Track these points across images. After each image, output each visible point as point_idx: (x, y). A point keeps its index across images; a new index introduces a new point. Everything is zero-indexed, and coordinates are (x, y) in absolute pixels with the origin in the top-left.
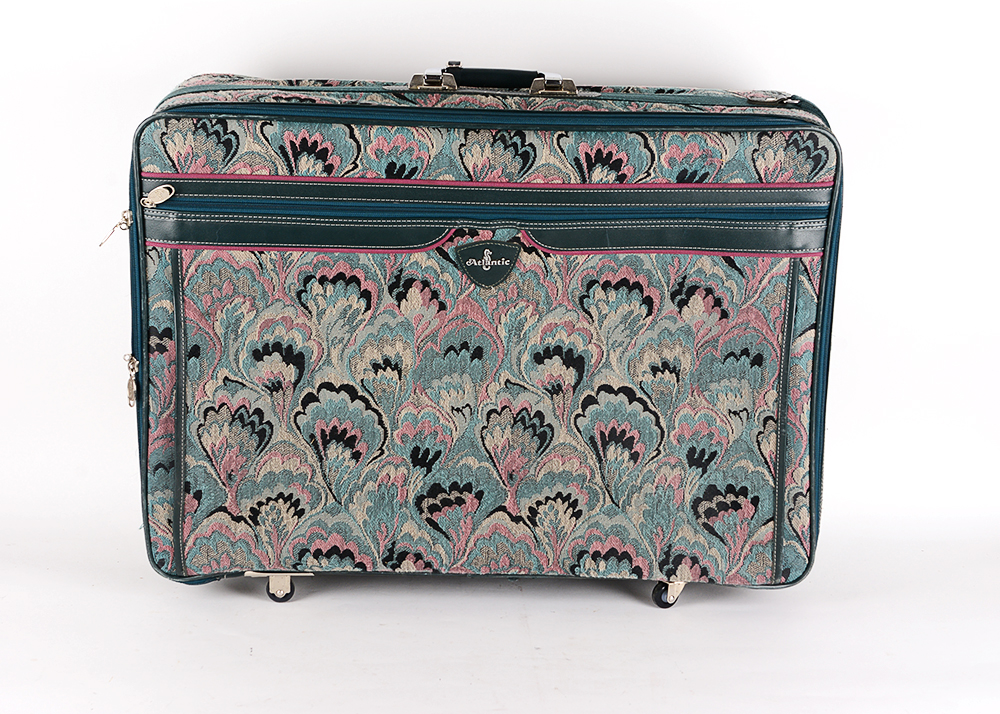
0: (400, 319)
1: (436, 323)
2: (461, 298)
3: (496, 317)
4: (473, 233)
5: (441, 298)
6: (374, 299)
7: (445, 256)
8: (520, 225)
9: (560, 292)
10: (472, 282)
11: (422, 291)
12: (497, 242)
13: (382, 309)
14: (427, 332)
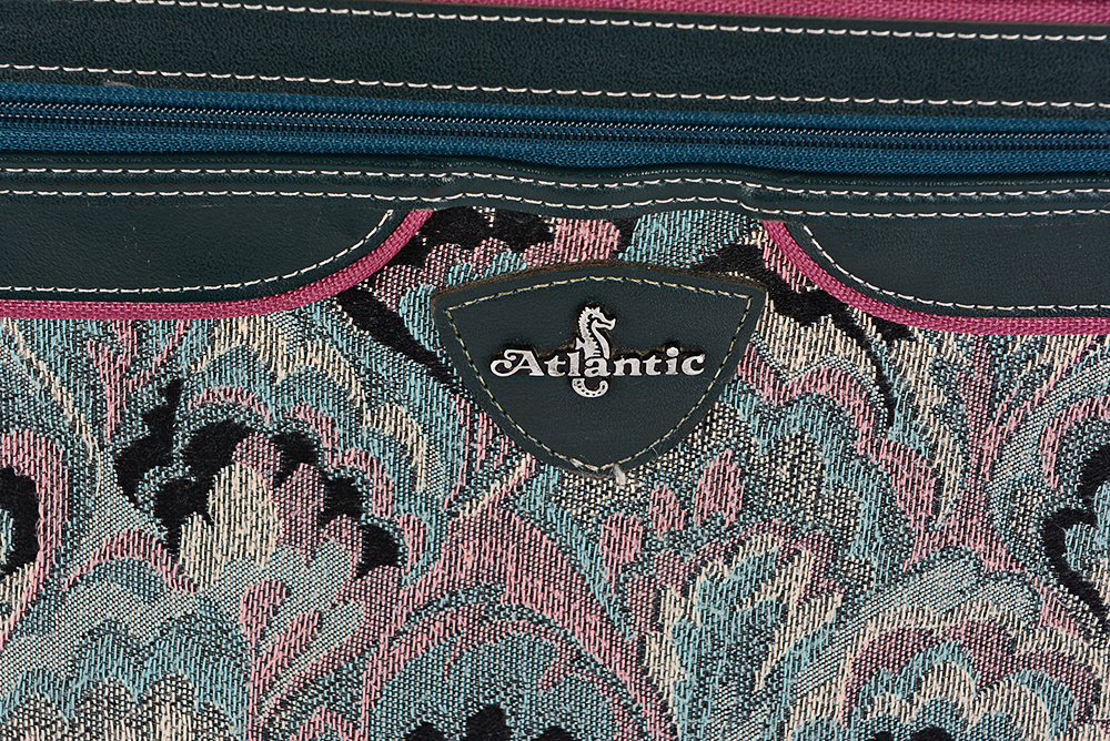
0: (178, 603)
1: (351, 620)
2: (469, 513)
3: (639, 597)
4: (523, 230)
5: (374, 510)
6: (50, 517)
7: (388, 330)
8: (760, 198)
9: (949, 497)
10: (523, 446)
11: (280, 479)
12: (641, 269)
13: (88, 556)
14: (306, 665)
